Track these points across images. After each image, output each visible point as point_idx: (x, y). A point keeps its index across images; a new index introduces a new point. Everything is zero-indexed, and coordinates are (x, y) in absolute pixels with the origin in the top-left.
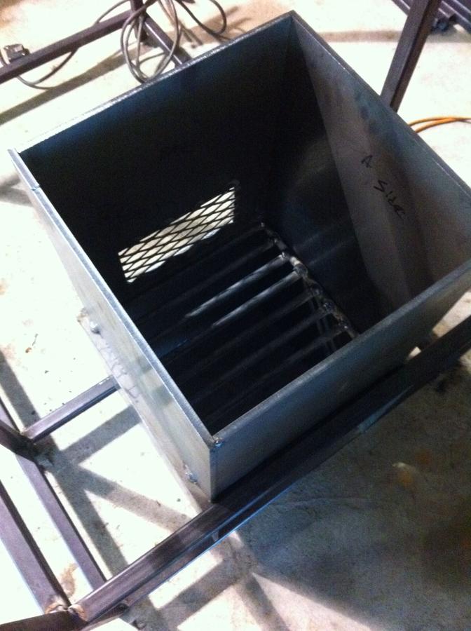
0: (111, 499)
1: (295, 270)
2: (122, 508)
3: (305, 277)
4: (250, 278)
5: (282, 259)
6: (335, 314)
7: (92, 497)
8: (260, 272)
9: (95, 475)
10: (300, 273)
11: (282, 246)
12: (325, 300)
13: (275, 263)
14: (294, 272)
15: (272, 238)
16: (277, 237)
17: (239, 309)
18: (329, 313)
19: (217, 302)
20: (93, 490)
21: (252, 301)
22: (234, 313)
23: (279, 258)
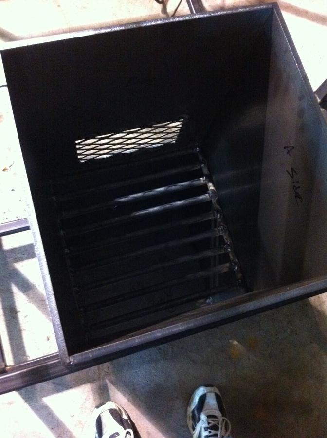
0: (28, 295)
1: (209, 193)
2: (33, 305)
3: (214, 201)
4: (173, 188)
5: (202, 181)
6: (225, 237)
7: (15, 289)
8: (182, 186)
9: (22, 275)
10: (211, 197)
11: (206, 171)
12: (222, 224)
13: (196, 183)
14: (207, 195)
15: (201, 163)
16: (205, 164)
17: (156, 208)
18: (221, 234)
19: (142, 197)
20: (18, 285)
21: (168, 206)
22: (151, 210)
23: (200, 180)
